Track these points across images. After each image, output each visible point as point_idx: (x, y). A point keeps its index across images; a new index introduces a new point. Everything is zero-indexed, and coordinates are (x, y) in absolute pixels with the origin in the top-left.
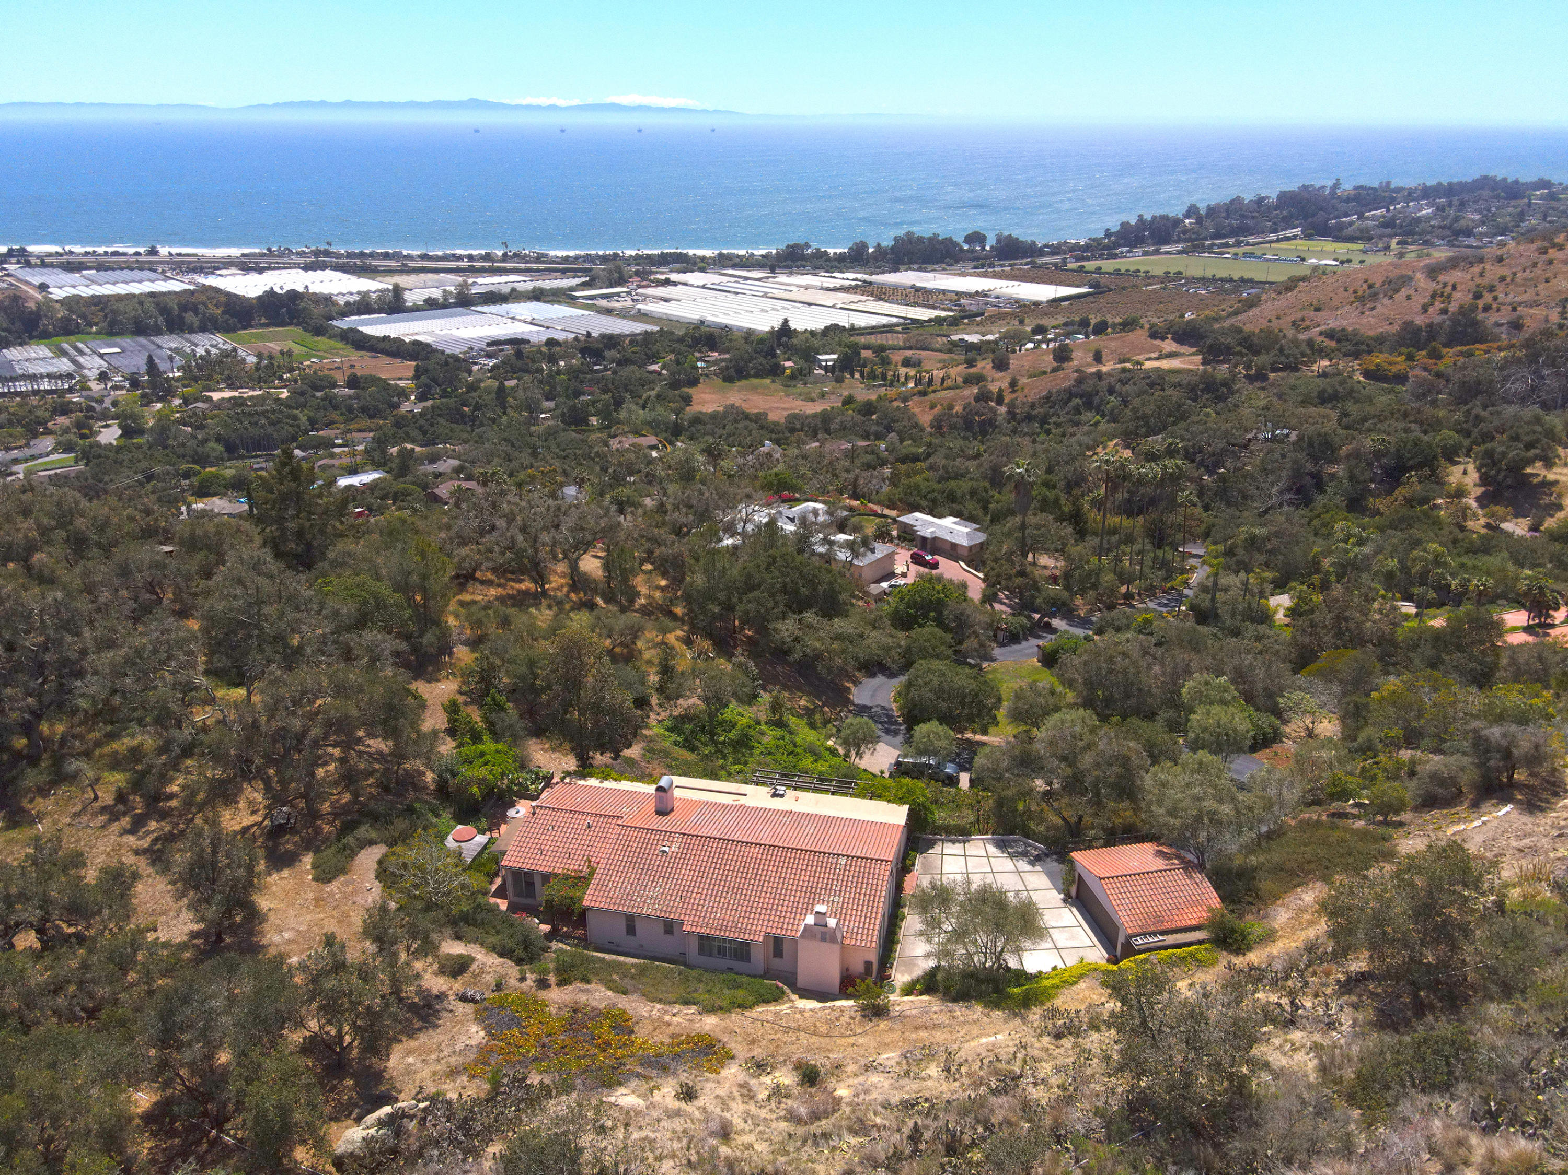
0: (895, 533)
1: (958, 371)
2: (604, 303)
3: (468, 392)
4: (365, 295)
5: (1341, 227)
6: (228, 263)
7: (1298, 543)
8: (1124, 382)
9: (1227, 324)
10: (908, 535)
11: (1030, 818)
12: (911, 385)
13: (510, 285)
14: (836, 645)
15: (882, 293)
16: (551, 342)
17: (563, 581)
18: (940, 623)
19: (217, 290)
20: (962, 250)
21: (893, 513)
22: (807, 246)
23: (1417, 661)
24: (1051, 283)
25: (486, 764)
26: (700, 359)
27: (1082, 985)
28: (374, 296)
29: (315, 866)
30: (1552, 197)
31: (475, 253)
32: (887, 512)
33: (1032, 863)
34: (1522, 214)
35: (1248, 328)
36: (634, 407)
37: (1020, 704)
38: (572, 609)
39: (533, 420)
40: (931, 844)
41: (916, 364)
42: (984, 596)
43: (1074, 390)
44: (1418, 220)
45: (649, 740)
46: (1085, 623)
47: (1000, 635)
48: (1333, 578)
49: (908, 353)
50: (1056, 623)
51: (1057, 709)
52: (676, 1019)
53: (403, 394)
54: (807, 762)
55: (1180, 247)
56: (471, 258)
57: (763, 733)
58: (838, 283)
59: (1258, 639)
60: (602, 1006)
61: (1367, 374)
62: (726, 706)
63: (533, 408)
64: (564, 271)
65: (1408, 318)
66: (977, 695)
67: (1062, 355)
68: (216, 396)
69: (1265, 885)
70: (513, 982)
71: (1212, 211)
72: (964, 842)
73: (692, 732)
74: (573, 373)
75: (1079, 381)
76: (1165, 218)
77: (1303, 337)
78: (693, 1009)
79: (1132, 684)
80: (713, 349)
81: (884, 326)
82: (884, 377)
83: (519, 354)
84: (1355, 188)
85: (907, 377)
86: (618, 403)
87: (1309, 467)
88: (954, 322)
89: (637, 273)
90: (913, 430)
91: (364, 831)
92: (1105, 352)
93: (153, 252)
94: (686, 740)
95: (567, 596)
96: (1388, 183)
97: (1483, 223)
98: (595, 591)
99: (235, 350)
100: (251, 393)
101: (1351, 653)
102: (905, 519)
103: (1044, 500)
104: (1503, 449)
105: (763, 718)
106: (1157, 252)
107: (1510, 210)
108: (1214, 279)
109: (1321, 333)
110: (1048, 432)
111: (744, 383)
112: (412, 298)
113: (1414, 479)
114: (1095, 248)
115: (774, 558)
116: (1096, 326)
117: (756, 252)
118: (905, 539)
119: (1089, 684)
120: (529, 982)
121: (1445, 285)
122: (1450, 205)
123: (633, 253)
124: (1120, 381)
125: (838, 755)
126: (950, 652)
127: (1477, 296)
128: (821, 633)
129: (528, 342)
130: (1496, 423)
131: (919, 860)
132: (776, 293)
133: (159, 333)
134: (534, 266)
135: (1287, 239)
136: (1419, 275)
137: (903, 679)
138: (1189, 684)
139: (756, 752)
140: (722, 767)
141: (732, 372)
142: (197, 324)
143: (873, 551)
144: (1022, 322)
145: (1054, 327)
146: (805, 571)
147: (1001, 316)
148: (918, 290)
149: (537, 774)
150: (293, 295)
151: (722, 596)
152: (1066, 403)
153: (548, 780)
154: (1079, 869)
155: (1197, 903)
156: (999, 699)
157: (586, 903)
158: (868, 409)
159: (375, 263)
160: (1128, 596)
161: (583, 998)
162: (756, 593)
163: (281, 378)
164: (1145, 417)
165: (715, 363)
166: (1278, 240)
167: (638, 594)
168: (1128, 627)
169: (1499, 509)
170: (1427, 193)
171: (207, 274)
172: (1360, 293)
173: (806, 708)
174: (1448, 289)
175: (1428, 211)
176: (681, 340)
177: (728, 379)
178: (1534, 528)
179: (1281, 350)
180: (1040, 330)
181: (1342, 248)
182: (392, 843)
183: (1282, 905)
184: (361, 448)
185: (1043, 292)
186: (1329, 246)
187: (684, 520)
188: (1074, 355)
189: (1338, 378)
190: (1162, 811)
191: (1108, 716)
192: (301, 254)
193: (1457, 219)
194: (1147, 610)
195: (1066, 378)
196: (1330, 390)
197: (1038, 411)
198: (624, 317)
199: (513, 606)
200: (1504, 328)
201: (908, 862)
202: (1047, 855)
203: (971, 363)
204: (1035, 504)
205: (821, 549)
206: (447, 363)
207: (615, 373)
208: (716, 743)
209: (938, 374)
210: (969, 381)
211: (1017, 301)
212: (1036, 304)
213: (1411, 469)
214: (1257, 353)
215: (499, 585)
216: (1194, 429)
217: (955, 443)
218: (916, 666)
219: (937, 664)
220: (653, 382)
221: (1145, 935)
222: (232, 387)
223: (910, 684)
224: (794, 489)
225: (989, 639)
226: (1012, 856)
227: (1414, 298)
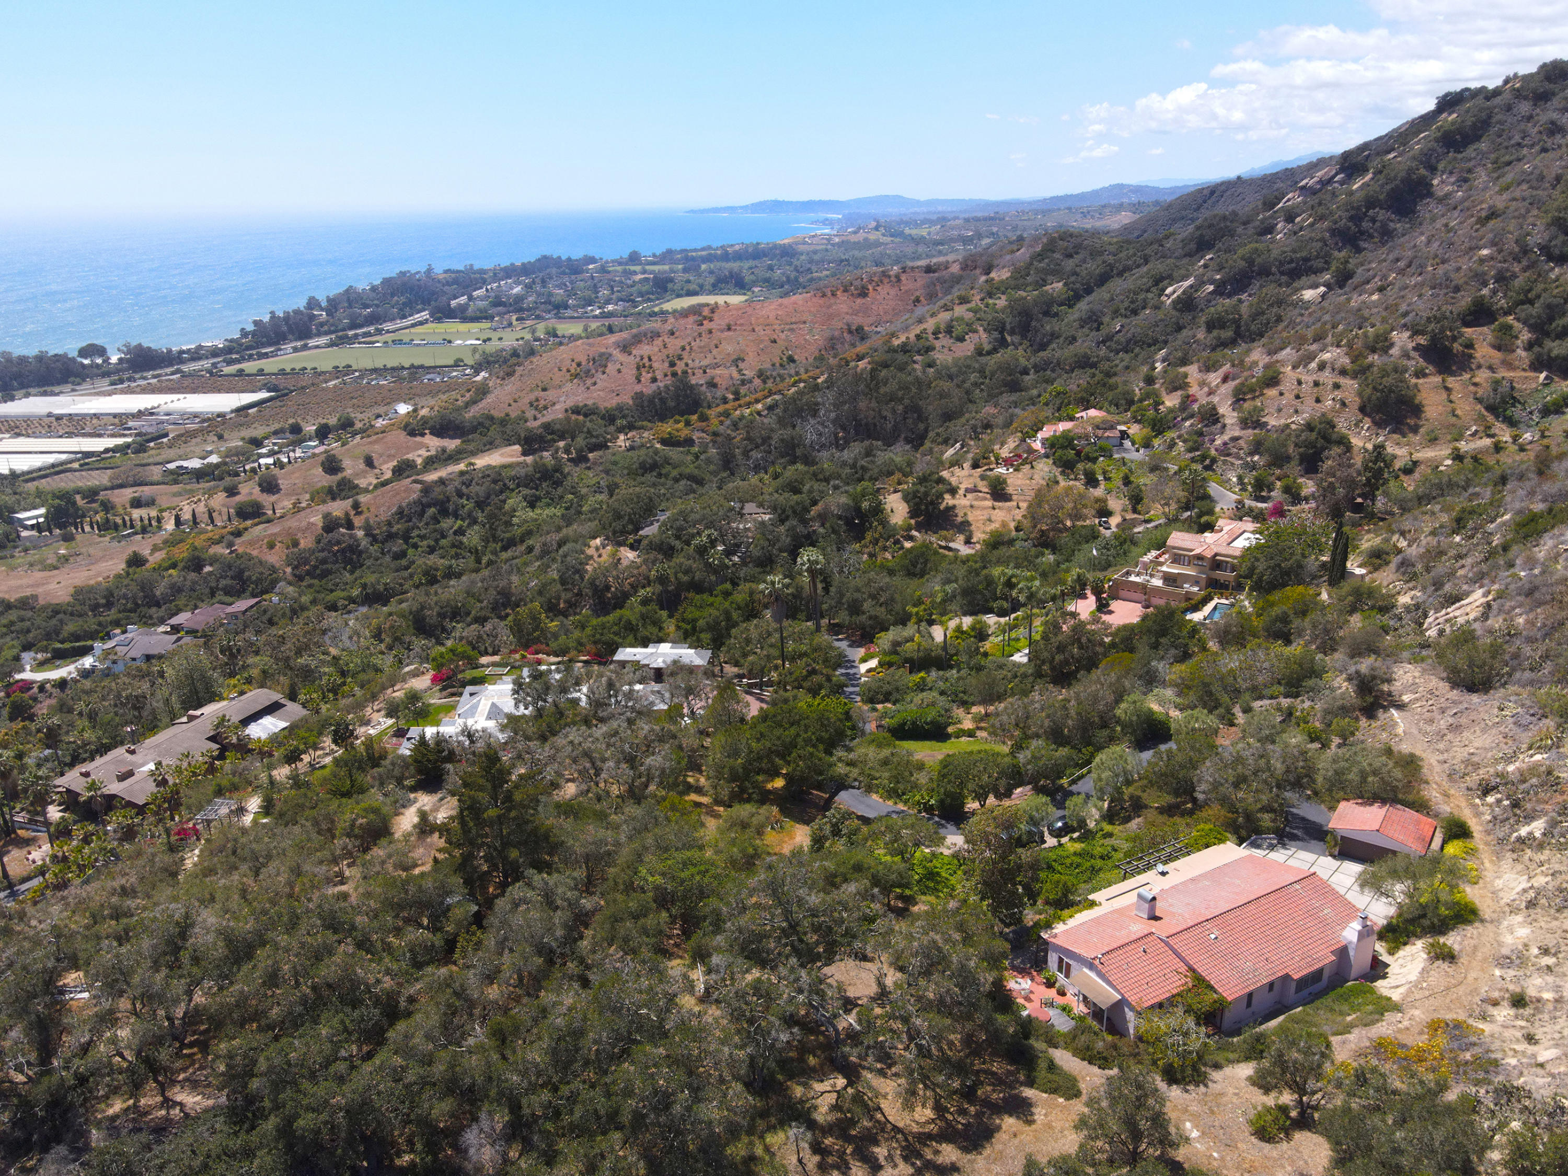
5: (460, 308)
12: (174, 528)
15: (16, 428)
20: (82, 365)
24: (219, 391)
41: (153, 502)
43: (424, 500)
49: (126, 492)
55: (325, 340)
61: (664, 442)
65: (629, 388)
67: (332, 467)
71: (333, 302)
75: (425, 492)
85: (158, 520)
88: (145, 449)
102: (623, 657)
106: (305, 347)
108: (385, 369)
114: (238, 350)
121: (642, 357)
127: (672, 364)
135: (421, 323)
147: (194, 435)
148: (59, 417)
152: (421, 515)
154: (1343, 833)
157: (1229, 999)
166: (413, 326)
169: (946, 533)
174: (646, 360)
175: (517, 290)
185: (218, 402)
186: (462, 326)
188: (344, 464)
189: (646, 449)
193: (550, 294)
195: (407, 489)
197: (397, 527)
200: (706, 388)
209: (195, 510)
210: (243, 510)
212: (221, 416)
227: (624, 370)
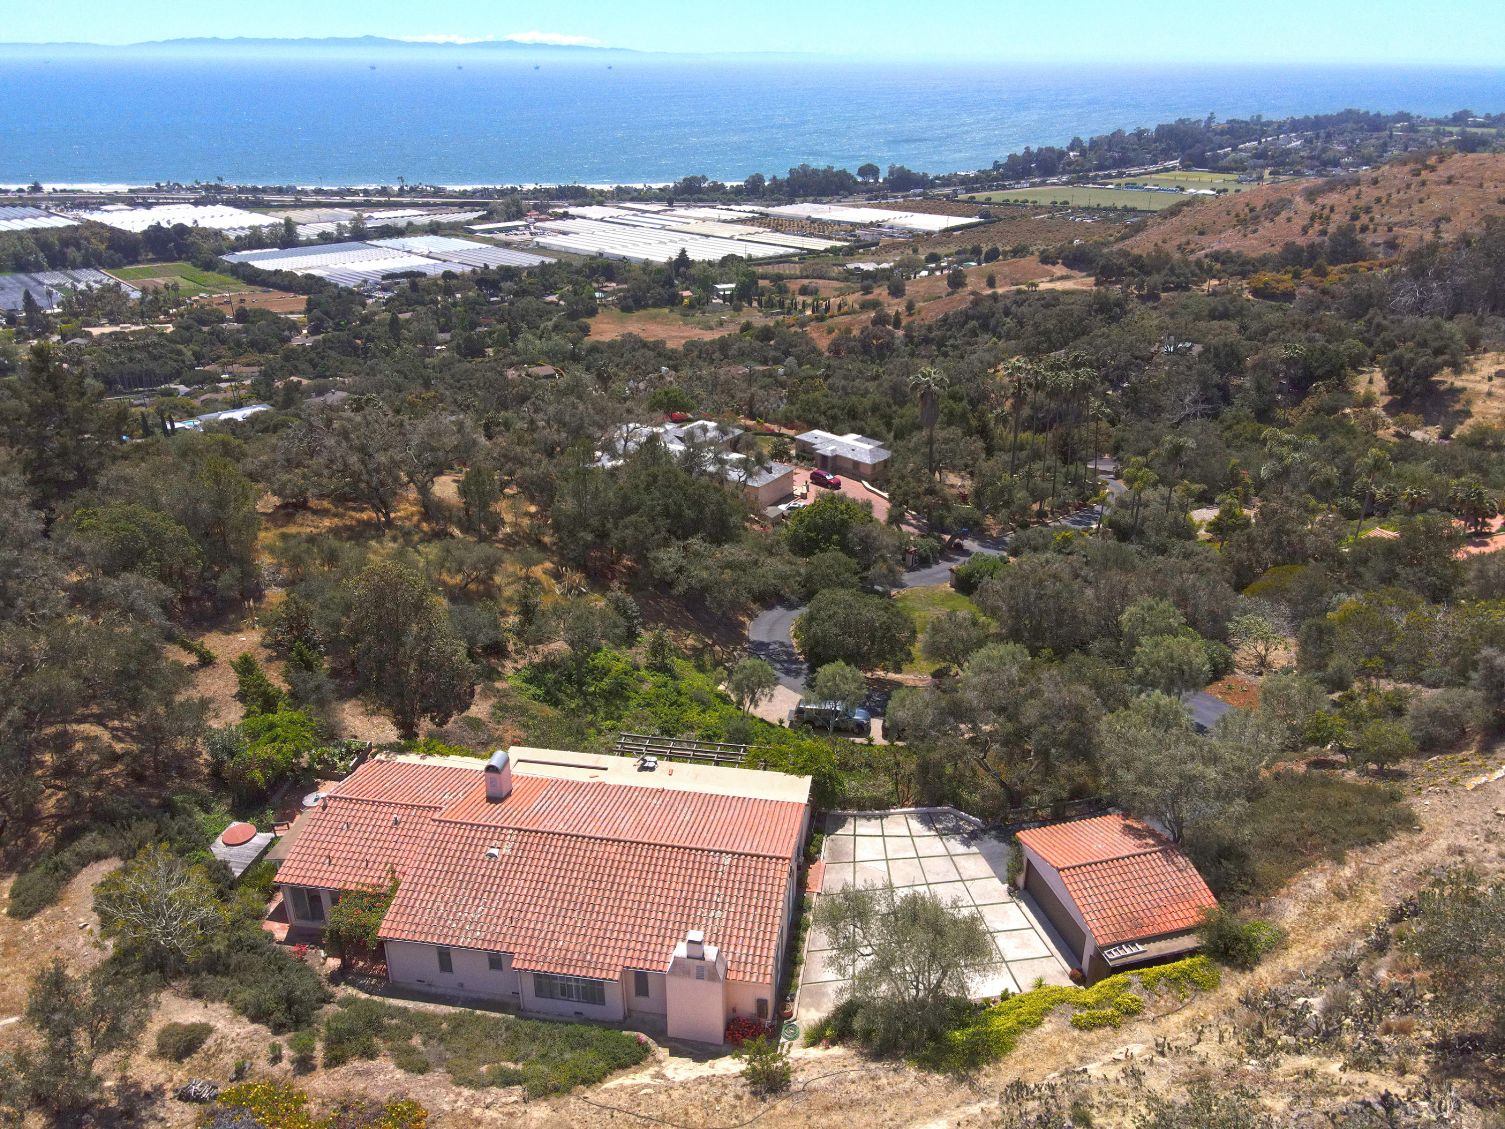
0: (793, 452)
1: (854, 299)
2: (502, 236)
3: (362, 324)
4: (255, 229)
5: (1216, 158)
6: (113, 199)
7: (1214, 454)
8: (1020, 304)
9: (1115, 248)
10: (807, 454)
11: (960, 783)
12: (809, 312)
13: (407, 219)
14: (728, 575)
15: (778, 225)
16: (448, 275)
17: (414, 509)
18: (845, 547)
19: (102, 226)
20: (856, 182)
21: (791, 433)
22: (704, 179)
23: (1368, 576)
24: (943, 214)
25: (274, 740)
26: (598, 290)
27: (1048, 1026)
28: (265, 230)
29: (14, 894)
30: (1412, 129)
31: (371, 187)
32: (784, 431)
33: (966, 843)
34: (1385, 145)
35: (1136, 251)
36: (530, 337)
37: (938, 638)
38: (422, 541)
39: (428, 352)
40: (840, 822)
41: (814, 292)
42: (890, 516)
43: (970, 312)
44: (1288, 152)
45: (502, 694)
46: (998, 543)
47: (909, 558)
48: (1252, 491)
49: (806, 282)
50: (969, 544)
51: (981, 644)
52: (489, 1113)
53: (295, 328)
54: (693, 715)
55: (1064, 179)
56: (366, 192)
57: (642, 681)
58: (735, 215)
59: (1187, 556)
60: (384, 1099)
61: (1256, 292)
62: (598, 649)
63: (427, 340)
64: (461, 206)
65: (1290, 239)
66: (888, 629)
67: (956, 281)
68: (96, 331)
69: (1262, 865)
70: (262, 1065)
71: (1094, 144)
72: (881, 817)
73: (556, 682)
74: (471, 305)
75: (976, 303)
76: (1051, 150)
77: (1192, 258)
78: (518, 1091)
79: (1065, 610)
80: (610, 279)
81: (781, 256)
82: (782, 305)
83: (414, 287)
84: (1229, 122)
85: (804, 305)
86: (514, 334)
87: (1216, 378)
88: (850, 252)
89: (535, 207)
90: (811, 355)
91: (88, 842)
92: (998, 278)
93: (37, 188)
94: (548, 693)
95: (417, 526)
96: (1259, 117)
97: (1348, 154)
98: (449, 520)
99: (118, 285)
100: (134, 328)
101: (1300, 570)
102: (805, 437)
103: (951, 414)
104: (1411, 355)
105: (642, 661)
106: (1042, 183)
107: (1373, 141)
108: (1098, 209)
109: (1206, 256)
110: (945, 355)
111: (642, 312)
112: (303, 232)
113: (1322, 389)
114: (983, 181)
115: (655, 477)
116: (987, 253)
117: (654, 186)
118: (804, 458)
119: (1017, 613)
120: (285, 1064)
121: (1324, 207)
122: (1317, 137)
123: (531, 186)
124: (1015, 302)
125: (730, 702)
126: (856, 579)
127: (1355, 217)
128: (710, 562)
129: (425, 275)
130: (1398, 331)
131: (826, 844)
132: (674, 226)
133: (40, 269)
134: (432, 200)
135: (1167, 170)
136: (1298, 199)
137: (804, 610)
138: (1131, 609)
139: (632, 703)
140: (591, 724)
141: (630, 302)
142: (79, 260)
143: (769, 471)
144: (915, 251)
145: (947, 256)
146: (690, 491)
147: (895, 246)
148: (813, 221)
149: (348, 747)
150: (181, 229)
151: (594, 521)
152: (962, 326)
153: (364, 754)
154: (1028, 854)
155: (1182, 898)
156: (914, 632)
157: (382, 933)
158: (766, 334)
159: (267, 198)
160: (1041, 514)
161: (359, 1085)
162: (633, 518)
163: (166, 313)
164: (1046, 333)
165: (613, 293)
166: (1157, 172)
167: (503, 523)
168: (1045, 547)
169: (1410, 417)
170: (1295, 126)
171: (93, 210)
172: (1242, 216)
173: (694, 648)
174: (1326, 211)
175: (1296, 144)
176: (578, 272)
177: (627, 309)
178: (1445, 436)
179: (1172, 270)
180: (933, 258)
181: (1219, 179)
182: (128, 854)
183: (1288, 896)
184: (248, 382)
185: (935, 222)
186: (1207, 177)
187: (556, 437)
188: (968, 281)
189: (1228, 297)
190: (1130, 777)
191: (1039, 649)
192: (191, 189)
193: (1324, 150)
194: (1065, 528)
195: (963, 299)
196: (1220, 308)
197: (935, 333)
198: (523, 250)
199: (349, 538)
200: (1381, 248)
201: (813, 849)
202: (984, 832)
203: (867, 290)
204: (941, 418)
205: (711, 469)
206: (340, 296)
207: (511, 303)
208: (585, 694)
209: (834, 301)
210: (865, 306)
211: (911, 231)
212: (929, 234)
213: (1317, 379)
214: (1148, 273)
215: (336, 515)
216: (1098, 341)
217: (853, 365)
218: (818, 596)
219: (843, 594)
220: (550, 312)
221: (1120, 945)
222: (113, 322)
223: (811, 619)
224: (685, 408)
225: (898, 563)
226: (941, 834)
227: (1294, 221)
